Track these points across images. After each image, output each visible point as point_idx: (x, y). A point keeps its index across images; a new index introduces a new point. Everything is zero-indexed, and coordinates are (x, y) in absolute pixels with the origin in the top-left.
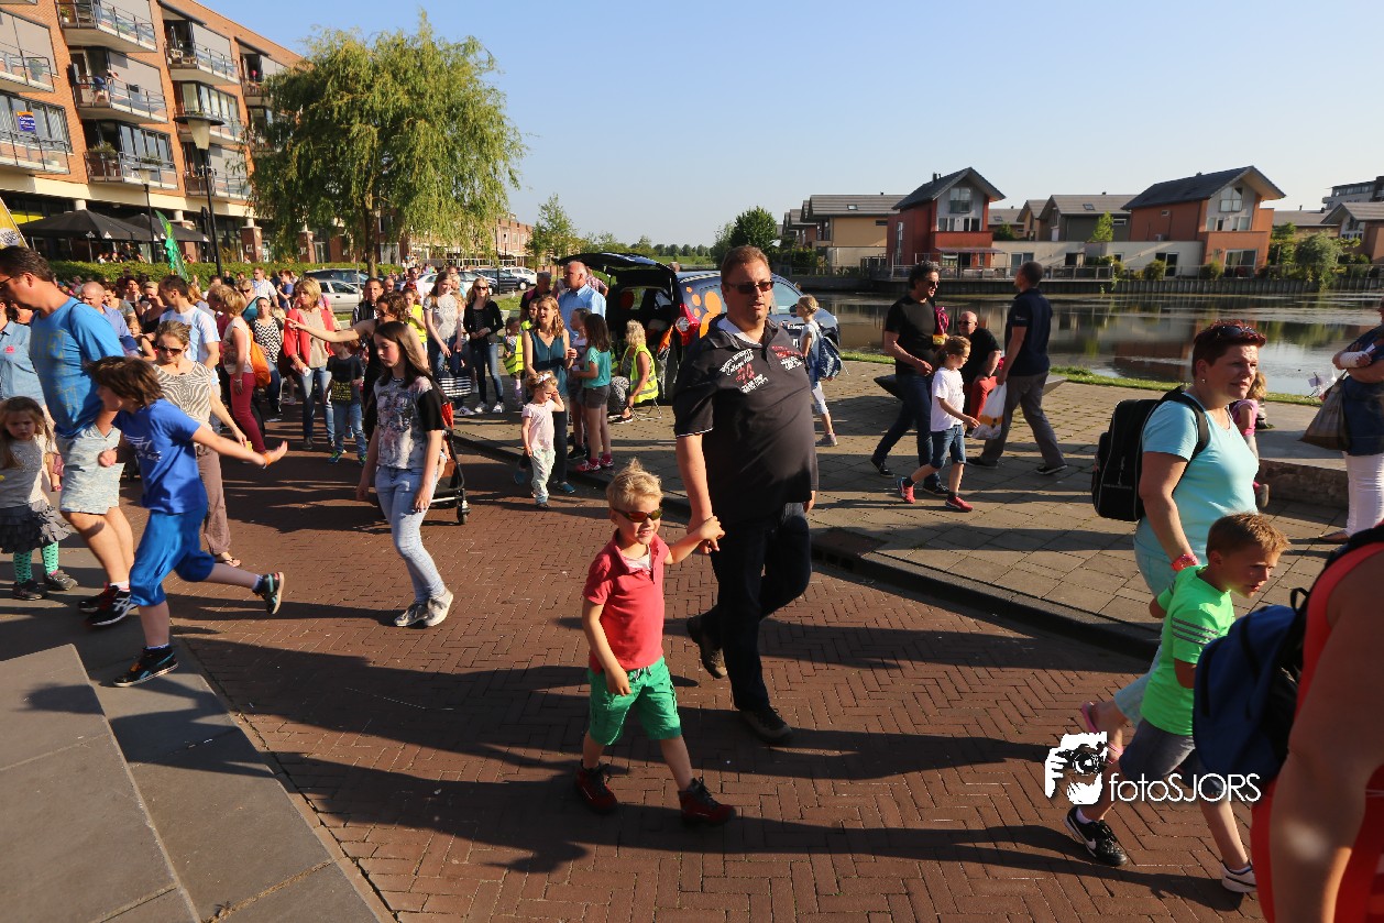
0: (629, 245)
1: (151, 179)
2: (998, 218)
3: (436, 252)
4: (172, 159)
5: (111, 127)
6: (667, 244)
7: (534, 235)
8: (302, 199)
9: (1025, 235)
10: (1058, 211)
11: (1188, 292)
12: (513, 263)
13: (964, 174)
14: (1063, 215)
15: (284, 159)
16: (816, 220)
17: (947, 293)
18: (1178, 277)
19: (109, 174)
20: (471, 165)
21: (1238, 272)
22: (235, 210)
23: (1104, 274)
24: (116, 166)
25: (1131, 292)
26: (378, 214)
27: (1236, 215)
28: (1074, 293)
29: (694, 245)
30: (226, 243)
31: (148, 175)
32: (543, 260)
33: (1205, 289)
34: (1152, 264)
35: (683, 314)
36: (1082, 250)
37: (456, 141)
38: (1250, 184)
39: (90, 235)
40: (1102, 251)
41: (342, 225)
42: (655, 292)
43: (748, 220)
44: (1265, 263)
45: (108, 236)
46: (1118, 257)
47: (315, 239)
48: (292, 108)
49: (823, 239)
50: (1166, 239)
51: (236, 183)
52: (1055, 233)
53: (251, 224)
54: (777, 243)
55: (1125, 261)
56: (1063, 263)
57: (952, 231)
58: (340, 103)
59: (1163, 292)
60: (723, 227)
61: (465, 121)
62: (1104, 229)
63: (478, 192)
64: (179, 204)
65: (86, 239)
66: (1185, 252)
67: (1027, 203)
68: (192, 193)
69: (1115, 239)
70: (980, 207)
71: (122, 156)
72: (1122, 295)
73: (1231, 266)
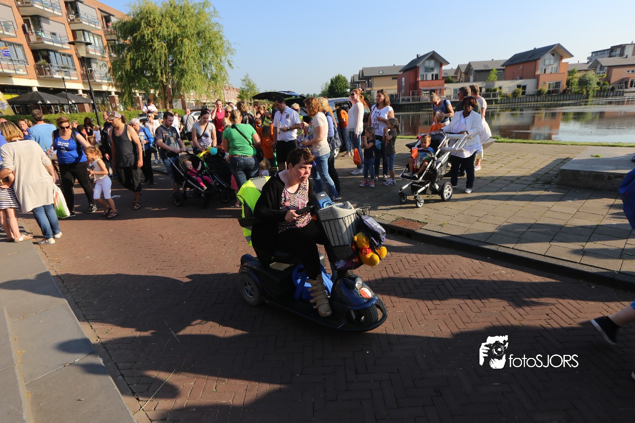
1: (65, 76)
2: (446, 74)
3: (197, 102)
4: (75, 66)
5: (45, 53)
7: (240, 92)
9: (458, 81)
10: (472, 69)
11: (532, 102)
13: (431, 54)
14: (475, 71)
16: (365, 79)
18: (527, 95)
19: (46, 74)
20: (209, 59)
21: (553, 91)
22: (105, 88)
23: (494, 96)
24: (49, 71)
25: (507, 103)
26: (170, 86)
27: (552, 66)
30: (103, 103)
31: (63, 73)
33: (539, 100)
34: (515, 90)
36: (484, 85)
37: (202, 47)
38: (558, 52)
39: (40, 102)
40: (493, 85)
43: (336, 80)
44: (565, 87)
45: (49, 102)
46: (500, 88)
47: (143, 100)
48: (125, 37)
49: (369, 87)
50: (521, 78)
52: (472, 78)
53: (113, 94)
54: (348, 89)
55: (503, 89)
57: (426, 80)
58: (148, 32)
59: (521, 102)
60: (324, 84)
61: (205, 38)
62: (493, 76)
65: (38, 104)
66: (530, 84)
67: (459, 68)
68: (85, 81)
69: (499, 79)
70: (438, 69)
71: (51, 65)
72: (503, 105)
73: (550, 89)
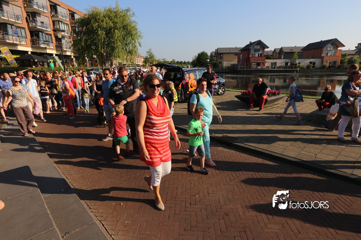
0: (170, 61)
1: (47, 46)
2: (267, 53)
3: (120, 63)
4: (52, 41)
5: (37, 33)
6: (180, 61)
7: (145, 59)
8: (85, 51)
9: (274, 58)
10: (283, 51)
11: (318, 72)
12: (139, 66)
13: (258, 42)
14: (285, 52)
15: (81, 40)
16: (219, 54)
17: (254, 73)
18: (316, 68)
19: (36, 45)
20: (129, 41)
21: (332, 67)
22: (68, 54)
23: (296, 68)
24: (38, 43)
25: (303, 72)
26: (105, 54)
27: (331, 51)
28: (287, 73)
29: (187, 61)
30: (66, 62)
31: (46, 45)
32: (147, 65)
33: (323, 71)
34: (308, 65)
35: (184, 79)
36: (290, 61)
37: (125, 35)
38: (335, 43)
39: (32, 60)
40: (295, 62)
41: (95, 57)
42: (177, 73)
43: (201, 55)
44: (339, 64)
45: (36, 61)
46: (299, 63)
47: (89, 61)
48: (83, 27)
49: (221, 59)
50: (312, 58)
51: (69, 46)
52: (282, 57)
53: (72, 57)
54: (208, 60)
55: (301, 64)
56: (285, 65)
57: (255, 57)
58: (95, 25)
59: (312, 72)
60: (194, 57)
61: (127, 29)
62: (296, 56)
63: (131, 48)
64: (54, 52)
65: (31, 61)
66: (317, 61)
67: (275, 50)
68: (57, 49)
69: (299, 58)
70: (262, 50)
71: (40, 40)
72: (300, 73)
73: (330, 65)
